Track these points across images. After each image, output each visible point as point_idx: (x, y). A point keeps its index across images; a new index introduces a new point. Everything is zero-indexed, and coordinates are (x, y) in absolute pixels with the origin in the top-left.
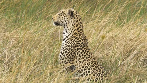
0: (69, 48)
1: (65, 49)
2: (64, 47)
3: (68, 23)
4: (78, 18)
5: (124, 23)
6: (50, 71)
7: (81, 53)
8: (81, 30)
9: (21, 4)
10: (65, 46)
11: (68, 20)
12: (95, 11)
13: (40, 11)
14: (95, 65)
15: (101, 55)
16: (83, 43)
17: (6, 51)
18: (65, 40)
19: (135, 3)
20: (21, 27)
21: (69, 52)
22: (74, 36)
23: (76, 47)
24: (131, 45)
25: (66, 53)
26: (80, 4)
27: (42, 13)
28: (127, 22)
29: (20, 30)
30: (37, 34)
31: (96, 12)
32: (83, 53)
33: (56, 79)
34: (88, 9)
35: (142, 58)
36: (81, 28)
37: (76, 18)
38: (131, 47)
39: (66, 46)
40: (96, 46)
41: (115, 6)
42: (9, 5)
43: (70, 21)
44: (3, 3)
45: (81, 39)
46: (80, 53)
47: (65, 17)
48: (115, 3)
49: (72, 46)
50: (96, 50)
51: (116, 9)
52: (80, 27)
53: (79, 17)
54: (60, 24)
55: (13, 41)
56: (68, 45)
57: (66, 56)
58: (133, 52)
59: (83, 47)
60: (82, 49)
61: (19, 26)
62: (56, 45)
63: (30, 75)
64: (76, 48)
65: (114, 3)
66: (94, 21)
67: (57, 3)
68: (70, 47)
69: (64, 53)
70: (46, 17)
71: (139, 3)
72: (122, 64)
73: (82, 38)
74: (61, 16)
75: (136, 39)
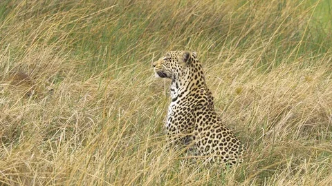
0: (185, 112)
1: (177, 114)
2: (175, 111)
3: (181, 74)
4: (197, 65)
5: (271, 67)
6: (149, 144)
7: (204, 120)
8: (202, 83)
9: (101, 35)
10: (177, 109)
11: (182, 69)
12: (223, 48)
13: (133, 46)
14: (232, 139)
15: (233, 119)
16: (207, 103)
17: (76, 112)
18: (177, 101)
19: (290, 35)
20: (102, 73)
21: (184, 117)
22: (193, 93)
23: (196, 110)
24: (282, 103)
25: (179, 120)
26: (199, 35)
27: (136, 50)
28: (276, 65)
29: (99, 78)
30: (127, 84)
31: (224, 50)
32: (207, 120)
33: (159, 159)
34: (212, 44)
35: (300, 125)
36: (203, 80)
37: (195, 64)
38: (282, 106)
39: (179, 109)
40: (225, 105)
41: (257, 39)
42: (82, 37)
43: (185, 71)
44: (72, 34)
45: (204, 97)
46: (202, 120)
47: (177, 65)
48: (256, 35)
49: (189, 109)
50: (225, 111)
51: (259, 45)
52: (201, 80)
53: (199, 63)
54: (168, 75)
55: (88, 97)
56: (183, 107)
57: (179, 125)
58: (286, 115)
59: (207, 110)
60: (205, 113)
61: (98, 73)
62: (159, 103)
63: (115, 152)
64: (196, 112)
65: (254, 35)
66: (221, 63)
67: (160, 34)
68: (186, 110)
69: (176, 120)
70: (143, 58)
71: (295, 35)
72: (268, 133)
73: (207, 97)
74: (169, 62)
75: (291, 93)
